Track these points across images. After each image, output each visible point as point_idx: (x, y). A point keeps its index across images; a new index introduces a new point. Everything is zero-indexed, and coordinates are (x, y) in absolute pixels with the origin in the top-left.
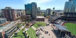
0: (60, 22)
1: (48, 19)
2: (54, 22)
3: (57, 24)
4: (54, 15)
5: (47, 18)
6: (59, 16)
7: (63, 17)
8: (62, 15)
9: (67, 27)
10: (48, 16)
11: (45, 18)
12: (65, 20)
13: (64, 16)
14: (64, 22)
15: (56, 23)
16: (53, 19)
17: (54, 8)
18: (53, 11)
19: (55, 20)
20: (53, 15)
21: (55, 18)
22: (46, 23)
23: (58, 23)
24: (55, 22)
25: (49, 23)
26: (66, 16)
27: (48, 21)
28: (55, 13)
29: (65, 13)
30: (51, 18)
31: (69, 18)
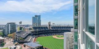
0: (31, 38)
1: (12, 40)
3: (29, 42)
4: (22, 31)
5: (10, 37)
6: (29, 32)
7: (33, 32)
8: (32, 31)
9: (39, 42)
11: (5, 39)
12: (36, 35)
13: (33, 31)
14: (35, 38)
15: (26, 42)
16: (22, 36)
17: (21, 23)
18: (20, 26)
20: (20, 32)
21: (24, 35)
22: (9, 47)
23: (30, 40)
24: (25, 40)
25: (16, 45)
26: (35, 31)
27: (13, 42)
28: (22, 28)
29: (34, 28)
30: (18, 36)
31: (38, 32)
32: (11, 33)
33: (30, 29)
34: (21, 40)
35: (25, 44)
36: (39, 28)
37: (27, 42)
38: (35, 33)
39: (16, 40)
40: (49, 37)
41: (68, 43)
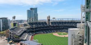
0: (27, 36)
1: (5, 38)
2: (19, 40)
4: (16, 28)
5: (2, 35)
7: (28, 29)
8: (27, 27)
9: (38, 40)
10: (4, 31)
12: (32, 32)
13: (30, 27)
14: (32, 35)
16: (16, 34)
17: (14, 18)
19: (20, 36)
20: (14, 28)
21: (18, 32)
23: (26, 38)
24: (21, 38)
26: (32, 27)
28: (16, 24)
29: (30, 24)
30: (12, 34)
31: (35, 28)
32: (3, 31)
33: (25, 25)
34: (16, 38)
35: (22, 42)
36: (36, 23)
37: (23, 41)
38: (31, 30)
39: (11, 38)
40: (49, 34)
41: (74, 41)
